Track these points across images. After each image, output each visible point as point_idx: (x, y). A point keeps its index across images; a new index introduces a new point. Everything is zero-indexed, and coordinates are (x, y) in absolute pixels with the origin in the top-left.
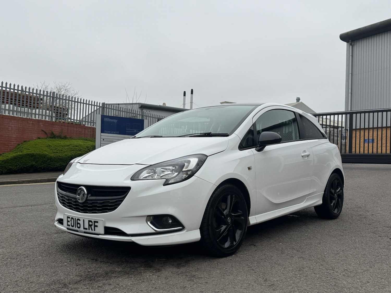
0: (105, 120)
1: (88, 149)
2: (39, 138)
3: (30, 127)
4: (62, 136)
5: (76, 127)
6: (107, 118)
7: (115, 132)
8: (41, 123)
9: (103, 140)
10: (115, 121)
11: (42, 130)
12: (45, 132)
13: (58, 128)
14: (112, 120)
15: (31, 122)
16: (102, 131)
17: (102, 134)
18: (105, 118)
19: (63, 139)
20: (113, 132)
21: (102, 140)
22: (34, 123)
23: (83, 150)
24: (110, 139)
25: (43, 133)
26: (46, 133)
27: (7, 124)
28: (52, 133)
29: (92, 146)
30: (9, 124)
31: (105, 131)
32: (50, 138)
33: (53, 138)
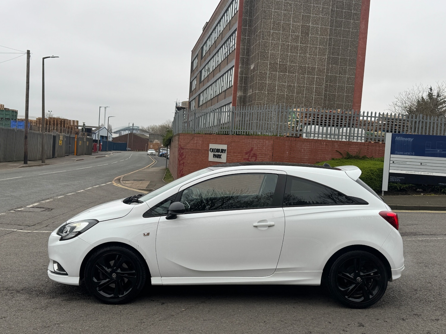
0: (397, 139)
1: (372, 173)
2: (333, 159)
3: (323, 148)
4: (361, 156)
5: (379, 146)
6: (399, 137)
7: (409, 153)
8: (335, 144)
9: (393, 162)
10: (411, 140)
11: (336, 151)
12: (340, 152)
13: (356, 148)
14: (406, 139)
15: (325, 143)
16: (392, 152)
17: (392, 156)
18: (397, 137)
19: (361, 159)
20: (406, 153)
21: (391, 162)
22: (327, 144)
23: (365, 174)
24: (402, 162)
25: (338, 153)
26: (341, 154)
27: (300, 146)
28: (348, 154)
29: (378, 169)
30: (302, 146)
31: (396, 152)
32: (346, 158)
33: (348, 158)
